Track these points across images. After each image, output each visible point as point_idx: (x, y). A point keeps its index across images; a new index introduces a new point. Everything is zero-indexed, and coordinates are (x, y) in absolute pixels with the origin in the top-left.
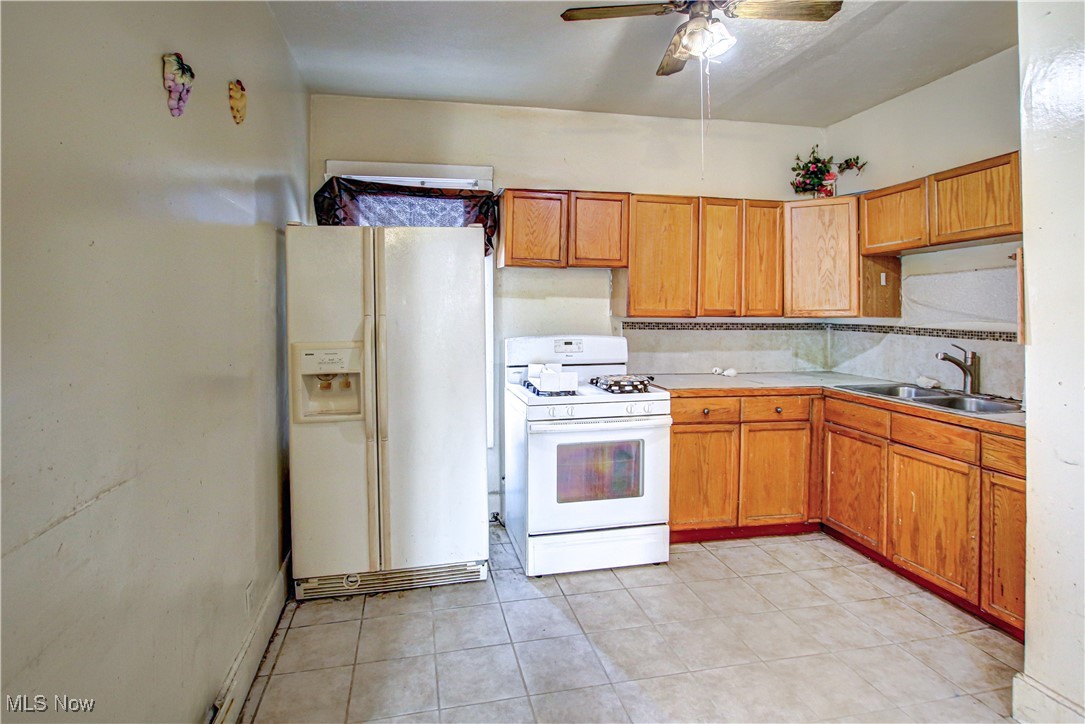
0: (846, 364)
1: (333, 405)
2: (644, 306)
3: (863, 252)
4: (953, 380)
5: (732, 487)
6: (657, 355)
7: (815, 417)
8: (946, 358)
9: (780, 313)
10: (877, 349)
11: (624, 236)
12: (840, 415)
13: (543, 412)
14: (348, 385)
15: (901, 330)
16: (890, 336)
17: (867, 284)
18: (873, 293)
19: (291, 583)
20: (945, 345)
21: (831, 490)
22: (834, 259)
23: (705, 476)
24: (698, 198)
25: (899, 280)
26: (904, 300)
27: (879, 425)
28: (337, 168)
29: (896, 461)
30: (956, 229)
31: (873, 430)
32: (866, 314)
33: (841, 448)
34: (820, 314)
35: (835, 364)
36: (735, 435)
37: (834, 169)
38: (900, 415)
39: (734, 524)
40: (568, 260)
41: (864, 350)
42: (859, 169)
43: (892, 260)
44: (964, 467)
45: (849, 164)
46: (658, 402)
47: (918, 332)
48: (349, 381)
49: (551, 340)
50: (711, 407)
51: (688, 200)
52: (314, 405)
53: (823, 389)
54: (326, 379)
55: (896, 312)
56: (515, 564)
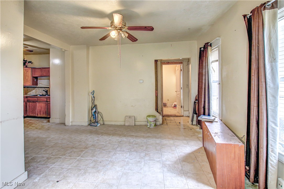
0: (29, 93)
3: (32, 76)
4: (44, 93)
7: (25, 100)
8: (44, 90)
10: (34, 90)
12: (30, 99)
15: (38, 87)
16: (36, 88)
17: (33, 81)
20: (43, 89)
22: (28, 77)
25: (37, 80)
26: (38, 83)
27: (35, 100)
29: (38, 104)
30: (45, 75)
31: (34, 100)
32: (33, 85)
33: (29, 104)
34: (26, 85)
35: (27, 93)
37: (27, 62)
38: (38, 98)
41: (32, 90)
42: (32, 63)
43: (36, 78)
44: (45, 102)
45: (30, 62)
47: (40, 87)
53: (27, 96)
55: (37, 85)
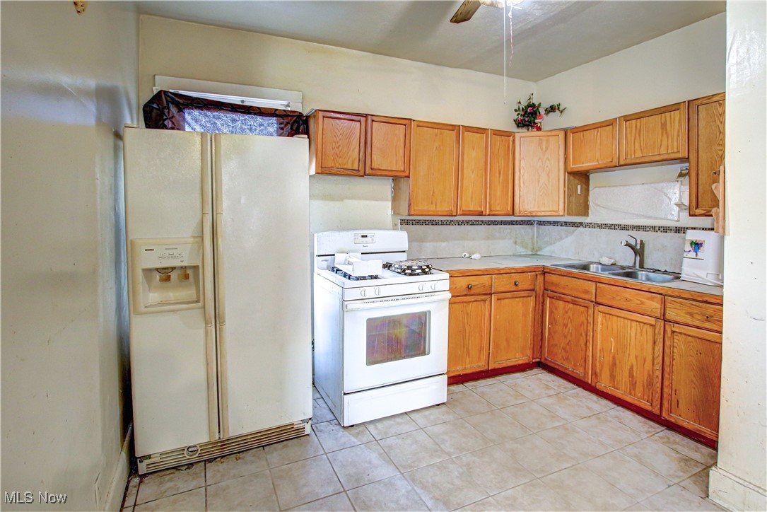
0: (548, 249)
1: (172, 295)
2: (420, 207)
3: (569, 170)
5: (485, 341)
6: (424, 244)
7: (537, 288)
8: (628, 245)
9: (511, 213)
10: (570, 239)
11: (407, 153)
12: (557, 285)
13: (356, 294)
14: (187, 277)
15: (588, 225)
16: (581, 229)
17: (570, 192)
18: (573, 199)
19: (133, 461)
21: (549, 338)
22: (548, 175)
23: (467, 335)
24: (459, 126)
25: (588, 190)
26: (591, 204)
27: (587, 292)
28: (164, 83)
29: (600, 318)
30: (639, 154)
31: (583, 296)
32: (569, 214)
33: (556, 309)
34: (539, 214)
35: (540, 249)
36: (488, 302)
37: (542, 111)
38: (604, 285)
39: (486, 368)
40: (364, 171)
41: (561, 239)
42: (561, 112)
43: (584, 176)
44: (652, 321)
45: (552, 109)
46: (440, 281)
47: (600, 226)
48: (188, 274)
49: (351, 234)
50: (473, 283)
51: (453, 127)
52: (154, 297)
53: (544, 267)
54: (165, 274)
55: (586, 214)
56: (330, 416)
